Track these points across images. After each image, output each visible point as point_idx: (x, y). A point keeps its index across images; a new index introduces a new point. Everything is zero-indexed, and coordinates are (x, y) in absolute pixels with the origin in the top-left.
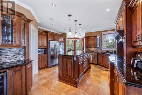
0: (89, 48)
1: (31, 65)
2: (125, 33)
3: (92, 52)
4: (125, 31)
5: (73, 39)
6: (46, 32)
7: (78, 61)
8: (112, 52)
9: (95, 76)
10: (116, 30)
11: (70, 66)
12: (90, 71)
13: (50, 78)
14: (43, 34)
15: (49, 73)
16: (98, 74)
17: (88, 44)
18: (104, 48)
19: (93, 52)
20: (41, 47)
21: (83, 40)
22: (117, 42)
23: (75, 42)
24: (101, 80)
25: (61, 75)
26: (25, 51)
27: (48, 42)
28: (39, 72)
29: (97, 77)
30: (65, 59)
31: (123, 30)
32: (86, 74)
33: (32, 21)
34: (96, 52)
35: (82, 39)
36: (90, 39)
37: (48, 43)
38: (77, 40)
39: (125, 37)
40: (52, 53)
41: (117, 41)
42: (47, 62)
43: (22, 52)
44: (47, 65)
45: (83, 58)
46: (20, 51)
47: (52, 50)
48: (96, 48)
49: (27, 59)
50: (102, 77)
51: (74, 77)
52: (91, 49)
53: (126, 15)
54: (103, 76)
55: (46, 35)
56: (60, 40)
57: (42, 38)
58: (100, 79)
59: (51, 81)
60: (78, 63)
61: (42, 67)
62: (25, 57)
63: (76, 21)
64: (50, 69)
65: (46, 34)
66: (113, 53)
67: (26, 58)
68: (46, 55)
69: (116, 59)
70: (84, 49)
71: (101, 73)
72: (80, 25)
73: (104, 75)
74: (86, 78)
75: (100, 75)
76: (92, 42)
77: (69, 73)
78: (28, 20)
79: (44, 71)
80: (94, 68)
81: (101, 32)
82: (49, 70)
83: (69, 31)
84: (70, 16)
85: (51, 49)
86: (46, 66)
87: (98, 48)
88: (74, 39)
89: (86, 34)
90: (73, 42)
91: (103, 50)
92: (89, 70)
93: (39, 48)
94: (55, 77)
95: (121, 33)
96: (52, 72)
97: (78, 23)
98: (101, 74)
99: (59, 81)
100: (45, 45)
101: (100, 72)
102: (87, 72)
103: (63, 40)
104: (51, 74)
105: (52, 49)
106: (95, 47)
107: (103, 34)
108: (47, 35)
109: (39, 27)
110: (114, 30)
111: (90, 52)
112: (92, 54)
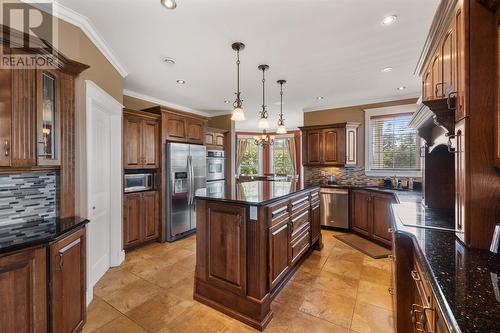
0: (316, 170)
1: (79, 240)
2: (462, 111)
3: (330, 185)
4: (462, 102)
5: (260, 134)
6: (157, 110)
7: (267, 224)
8: (404, 184)
9: (335, 279)
10: (419, 102)
11: (234, 242)
12: (319, 258)
13: (165, 285)
14: (141, 119)
15: (165, 265)
16: (349, 274)
17: (314, 152)
18: (375, 168)
19: (334, 183)
20: (138, 167)
21: (297, 138)
22: (427, 149)
23: (266, 146)
24: (362, 299)
25: (203, 276)
26: (58, 183)
27: (163, 146)
28: (127, 259)
29: (344, 284)
30: (219, 214)
31: (454, 101)
32: (303, 268)
33: (86, 67)
34: (344, 183)
35: (293, 135)
36: (321, 136)
37: (163, 151)
38: (272, 137)
39: (461, 127)
40: (178, 188)
41: (423, 142)
42: (160, 220)
43: (48, 190)
44: (160, 234)
45: (288, 210)
46: (40, 184)
47: (176, 178)
48: (344, 170)
49: (68, 215)
50: (366, 285)
51: (252, 286)
52: (323, 173)
53: (468, 32)
54: (369, 281)
55: (154, 123)
56: (209, 139)
57: (139, 131)
58: (358, 293)
59: (166, 296)
60: (268, 231)
61: (141, 240)
62: (58, 209)
63: (263, 67)
64: (170, 247)
65: (154, 116)
66: (411, 187)
67: (63, 210)
68: (157, 196)
69: (419, 219)
70: (299, 173)
71: (363, 267)
72: (281, 82)
73: (374, 274)
74: (301, 289)
75: (356, 275)
76: (328, 147)
77: (232, 272)
78: (68, 62)
79: (146, 256)
80: (336, 246)
81: (362, 109)
82: (166, 250)
83: (236, 104)
84: (237, 46)
85: (173, 175)
86: (157, 234)
87: (352, 167)
88: (264, 137)
89: (307, 115)
90: (261, 147)
91: (371, 178)
92: (316, 252)
93: (127, 171)
94: (184, 280)
95: (444, 111)
96: (173, 261)
97: (272, 75)
98: (361, 273)
99: (195, 298)
100: (150, 157)
101: (358, 262)
102: (307, 261)
103: (220, 141)
104: (170, 269)
105: (176, 174)
106: (341, 166)
107: (372, 118)
108: (159, 121)
109: (128, 93)
110: (414, 101)
111: (321, 183)
112: (329, 191)
